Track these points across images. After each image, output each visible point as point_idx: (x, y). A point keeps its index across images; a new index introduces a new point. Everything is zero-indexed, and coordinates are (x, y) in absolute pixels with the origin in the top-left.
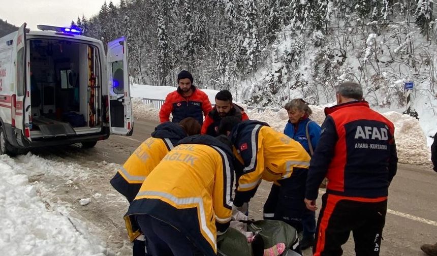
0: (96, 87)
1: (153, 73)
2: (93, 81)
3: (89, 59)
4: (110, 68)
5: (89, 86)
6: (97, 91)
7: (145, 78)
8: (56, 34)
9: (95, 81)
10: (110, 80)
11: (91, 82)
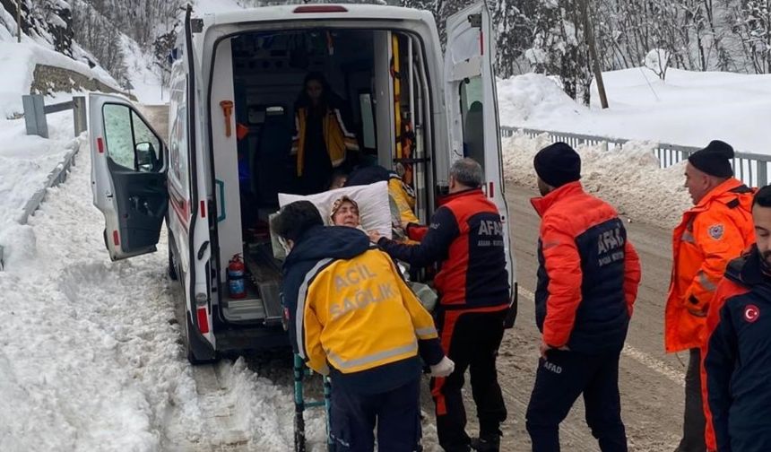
0: (417, 161)
1: (753, 23)
2: (409, 142)
3: (395, 75)
4: (454, 98)
5: (396, 160)
6: (420, 175)
7: (725, 42)
8: (297, 11)
9: (414, 140)
10: (456, 138)
11: (403, 146)
